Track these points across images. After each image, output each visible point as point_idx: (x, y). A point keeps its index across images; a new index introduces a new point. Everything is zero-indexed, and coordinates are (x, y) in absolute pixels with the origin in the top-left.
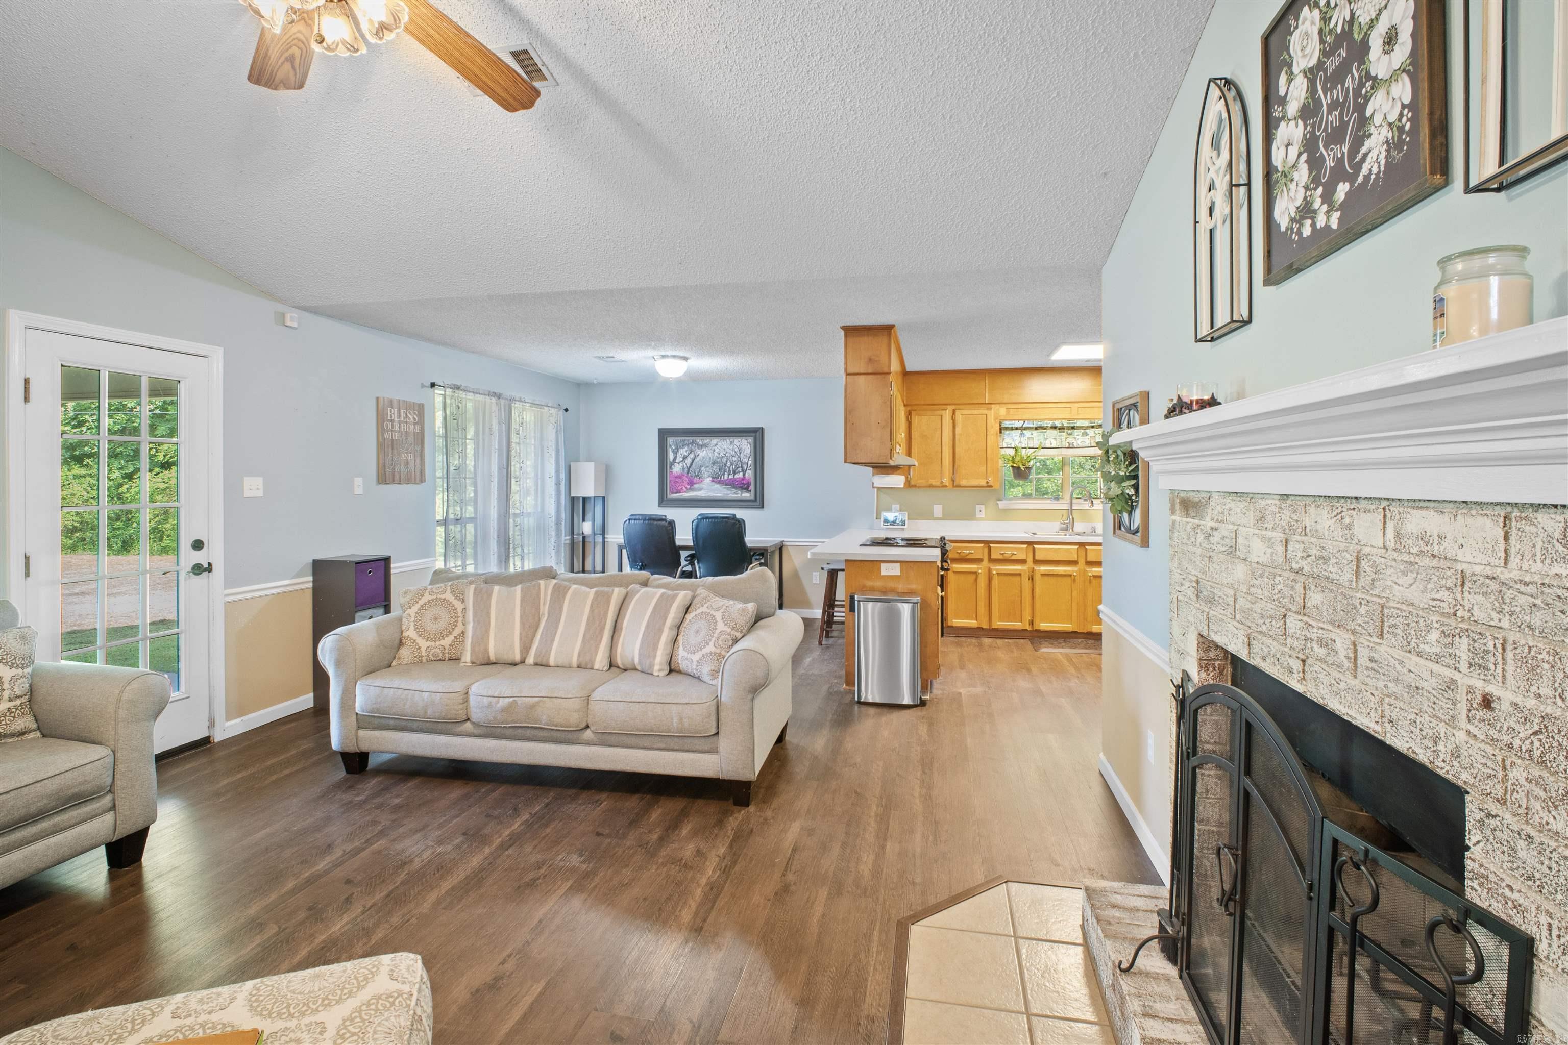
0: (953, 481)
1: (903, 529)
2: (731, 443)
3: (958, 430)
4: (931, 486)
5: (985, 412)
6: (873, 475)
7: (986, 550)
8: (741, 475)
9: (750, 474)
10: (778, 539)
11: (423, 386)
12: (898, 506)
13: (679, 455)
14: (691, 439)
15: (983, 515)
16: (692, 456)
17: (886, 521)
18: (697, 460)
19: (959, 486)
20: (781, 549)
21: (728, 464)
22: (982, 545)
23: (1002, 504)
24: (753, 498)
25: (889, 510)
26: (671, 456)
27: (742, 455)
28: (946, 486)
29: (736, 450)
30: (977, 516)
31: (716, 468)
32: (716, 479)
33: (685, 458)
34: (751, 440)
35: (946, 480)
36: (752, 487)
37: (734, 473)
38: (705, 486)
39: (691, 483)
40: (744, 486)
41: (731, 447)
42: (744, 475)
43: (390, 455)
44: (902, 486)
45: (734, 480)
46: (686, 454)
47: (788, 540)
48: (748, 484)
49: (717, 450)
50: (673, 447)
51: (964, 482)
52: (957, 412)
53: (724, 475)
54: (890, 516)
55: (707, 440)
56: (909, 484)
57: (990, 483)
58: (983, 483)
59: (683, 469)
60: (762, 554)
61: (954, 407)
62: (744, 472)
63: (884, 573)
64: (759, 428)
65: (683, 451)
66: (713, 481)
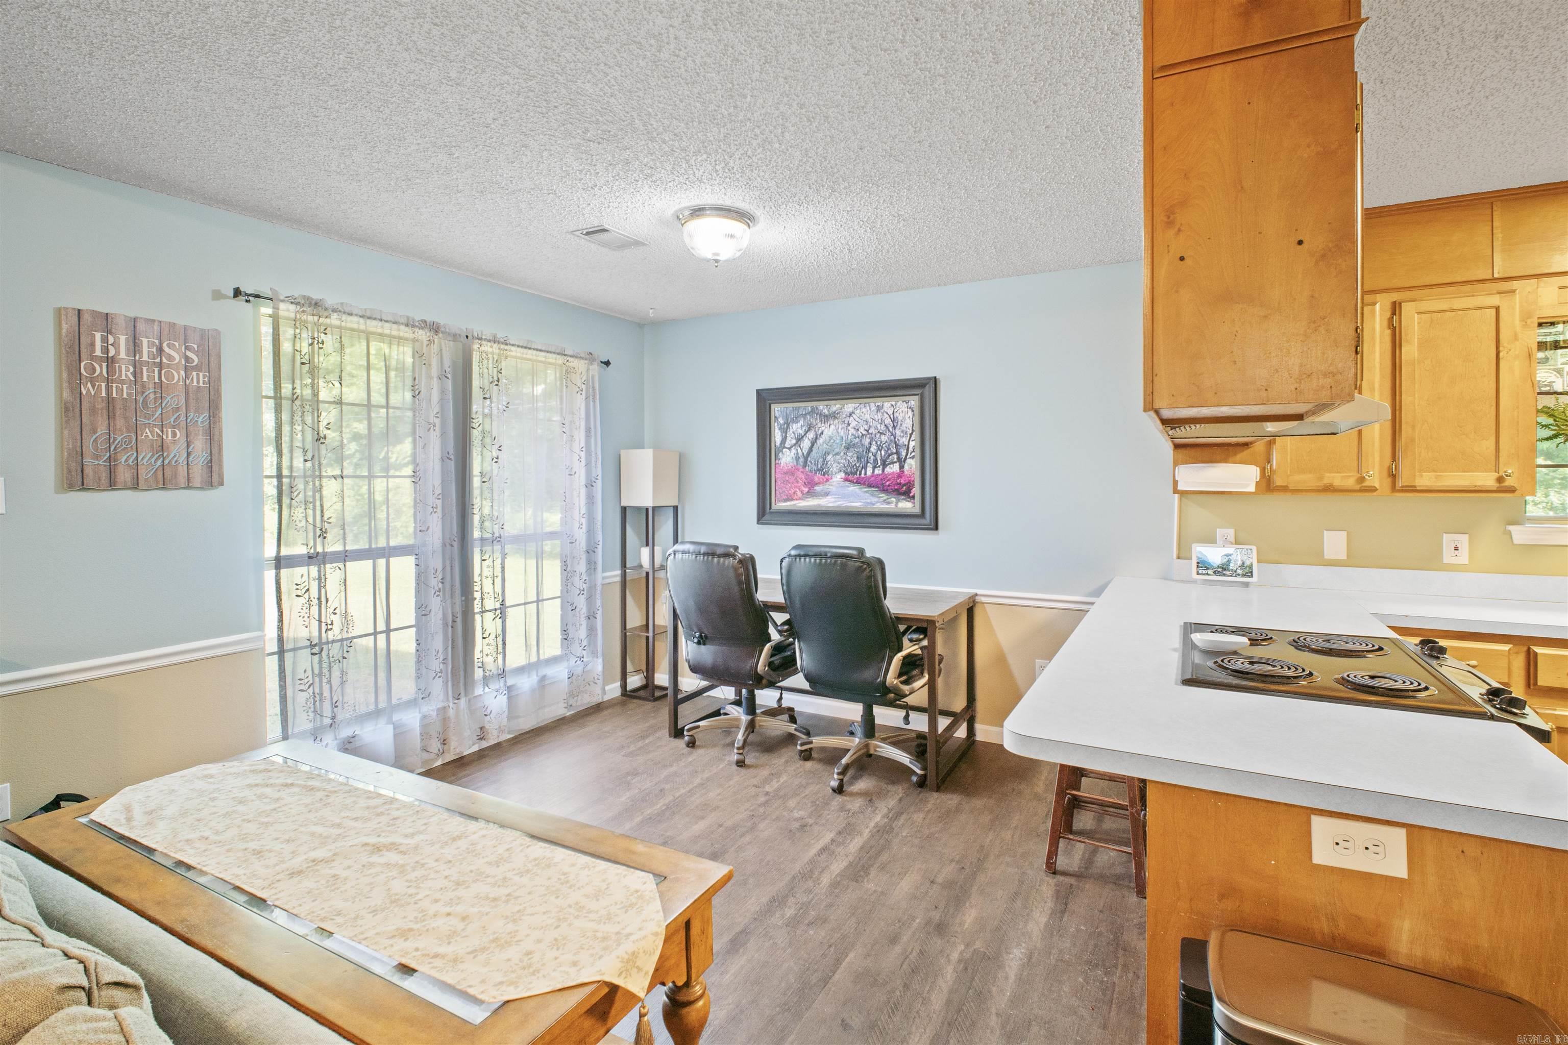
0: (1393, 477)
1: (1247, 585)
2: (879, 409)
3: (1409, 351)
4: (1329, 489)
5: (1495, 300)
6: (1176, 463)
7: (1519, 662)
8: (896, 468)
9: (912, 465)
10: (963, 591)
11: (217, 295)
12: (1231, 532)
13: (790, 434)
14: (809, 405)
15: (1463, 557)
16: (811, 435)
17: (1203, 565)
18: (820, 441)
19: (1412, 489)
20: (970, 612)
21: (874, 448)
22: (1506, 647)
23: (1520, 534)
24: (917, 510)
25: (1210, 540)
26: (777, 436)
27: (898, 432)
28: (1373, 489)
29: (888, 421)
30: (1446, 560)
31: (851, 456)
32: (853, 477)
33: (799, 439)
34: (914, 401)
35: (1375, 477)
36: (916, 491)
37: (884, 465)
38: (833, 489)
39: (811, 484)
40: (903, 490)
41: (878, 416)
42: (902, 467)
43: (102, 430)
44: (1252, 488)
45: (884, 477)
46: (802, 432)
47: (984, 592)
48: (910, 485)
49: (853, 424)
50: (781, 421)
51: (1425, 480)
52: (1408, 309)
53: (865, 467)
54: (1215, 555)
55: (835, 406)
56: (1267, 485)
57: (1509, 482)
58: (1488, 480)
59: (797, 458)
60: (922, 631)
61: (1395, 297)
62: (901, 462)
63: (1322, 854)
64: (929, 379)
65: (797, 428)
66: (846, 480)
